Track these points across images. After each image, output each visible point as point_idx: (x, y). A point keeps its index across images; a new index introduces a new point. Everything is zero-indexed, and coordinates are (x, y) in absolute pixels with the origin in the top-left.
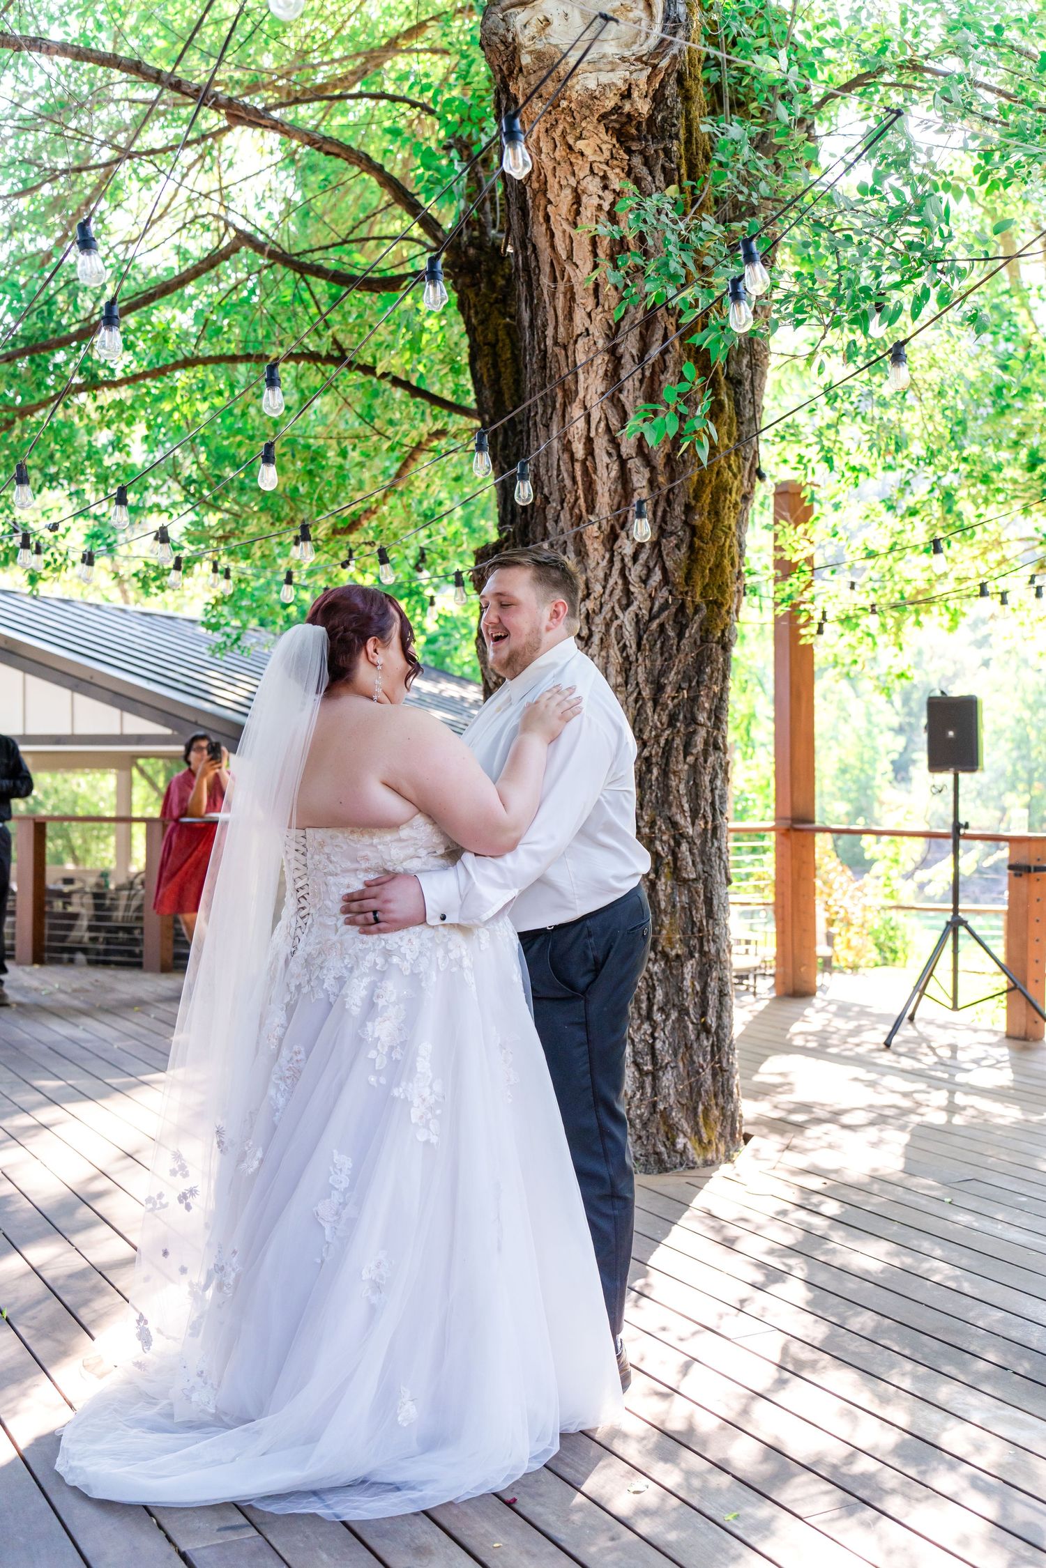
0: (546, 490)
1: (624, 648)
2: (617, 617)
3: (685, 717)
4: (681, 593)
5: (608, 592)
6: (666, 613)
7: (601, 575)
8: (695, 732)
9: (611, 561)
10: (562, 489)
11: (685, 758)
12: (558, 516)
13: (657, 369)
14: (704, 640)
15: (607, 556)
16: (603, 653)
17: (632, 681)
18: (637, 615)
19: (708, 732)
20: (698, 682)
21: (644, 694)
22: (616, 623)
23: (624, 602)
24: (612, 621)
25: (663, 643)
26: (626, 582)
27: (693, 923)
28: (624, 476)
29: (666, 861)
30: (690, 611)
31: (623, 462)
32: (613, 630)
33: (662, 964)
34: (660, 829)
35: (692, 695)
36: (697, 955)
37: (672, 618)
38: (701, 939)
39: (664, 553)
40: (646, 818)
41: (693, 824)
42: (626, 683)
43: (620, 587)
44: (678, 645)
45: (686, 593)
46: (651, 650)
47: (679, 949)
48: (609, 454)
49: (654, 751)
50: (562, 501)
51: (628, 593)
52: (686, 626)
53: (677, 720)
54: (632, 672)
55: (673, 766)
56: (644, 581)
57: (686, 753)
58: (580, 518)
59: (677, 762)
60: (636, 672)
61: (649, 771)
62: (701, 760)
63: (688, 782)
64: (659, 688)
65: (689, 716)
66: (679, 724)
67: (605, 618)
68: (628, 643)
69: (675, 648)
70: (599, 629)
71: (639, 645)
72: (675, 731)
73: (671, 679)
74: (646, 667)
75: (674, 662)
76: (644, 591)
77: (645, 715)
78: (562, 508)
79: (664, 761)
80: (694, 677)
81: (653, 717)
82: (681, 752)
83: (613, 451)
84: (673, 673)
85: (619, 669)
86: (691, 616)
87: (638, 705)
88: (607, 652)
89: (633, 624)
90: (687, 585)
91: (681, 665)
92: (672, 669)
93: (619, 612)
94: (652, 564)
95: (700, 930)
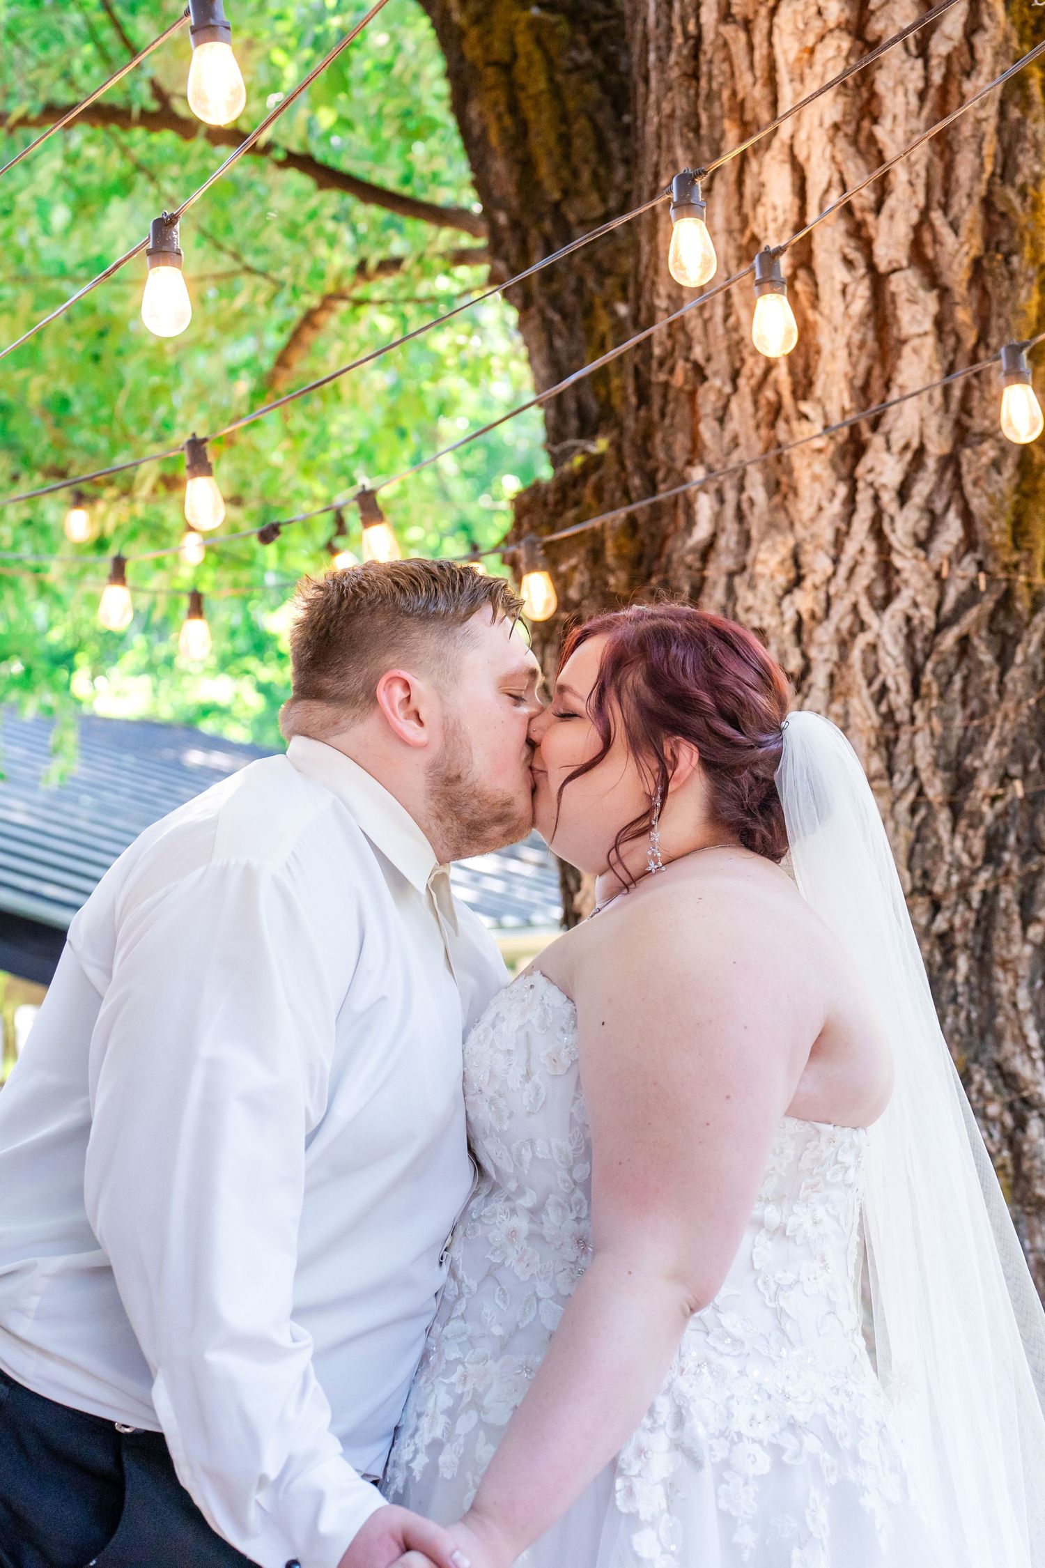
0: (698, 353)
1: (882, 694)
2: (863, 626)
3: (1018, 840)
4: (1005, 567)
5: (843, 571)
6: (973, 613)
7: (828, 535)
9: (851, 502)
11: (1024, 928)
12: (726, 407)
13: (956, 68)
15: (842, 490)
16: (837, 708)
17: (903, 766)
18: (908, 619)
21: (930, 793)
22: (862, 640)
23: (880, 591)
24: (853, 635)
25: (966, 679)
26: (884, 549)
28: (880, 312)
30: (1022, 605)
31: (878, 280)
32: (856, 655)
34: (980, 1091)
37: (985, 621)
39: (968, 480)
42: (890, 771)
43: (871, 558)
44: (1001, 682)
45: (1016, 566)
46: (941, 696)
48: (849, 263)
49: (958, 917)
50: (735, 375)
51: (887, 570)
52: (1015, 641)
53: (1004, 848)
54: (902, 746)
55: (998, 950)
56: (923, 544)
57: (1027, 919)
58: (776, 410)
59: (1009, 940)
60: (912, 747)
61: (949, 963)
63: (1032, 983)
64: (961, 780)
65: (1025, 836)
66: (1007, 856)
67: (838, 630)
68: (891, 683)
69: (993, 687)
70: (825, 655)
71: (916, 690)
72: (1001, 872)
73: (987, 757)
74: (932, 734)
75: (993, 719)
76: (924, 566)
77: (934, 841)
78: (735, 389)
79: (980, 939)
80: (1033, 751)
81: (951, 842)
82: (1016, 917)
83: (857, 256)
84: (991, 743)
85: (873, 742)
86: (1026, 617)
87: (918, 819)
88: (846, 704)
89: (902, 640)
90: (1017, 548)
91: (1008, 726)
92: (988, 735)
93: (868, 615)
94: (940, 506)
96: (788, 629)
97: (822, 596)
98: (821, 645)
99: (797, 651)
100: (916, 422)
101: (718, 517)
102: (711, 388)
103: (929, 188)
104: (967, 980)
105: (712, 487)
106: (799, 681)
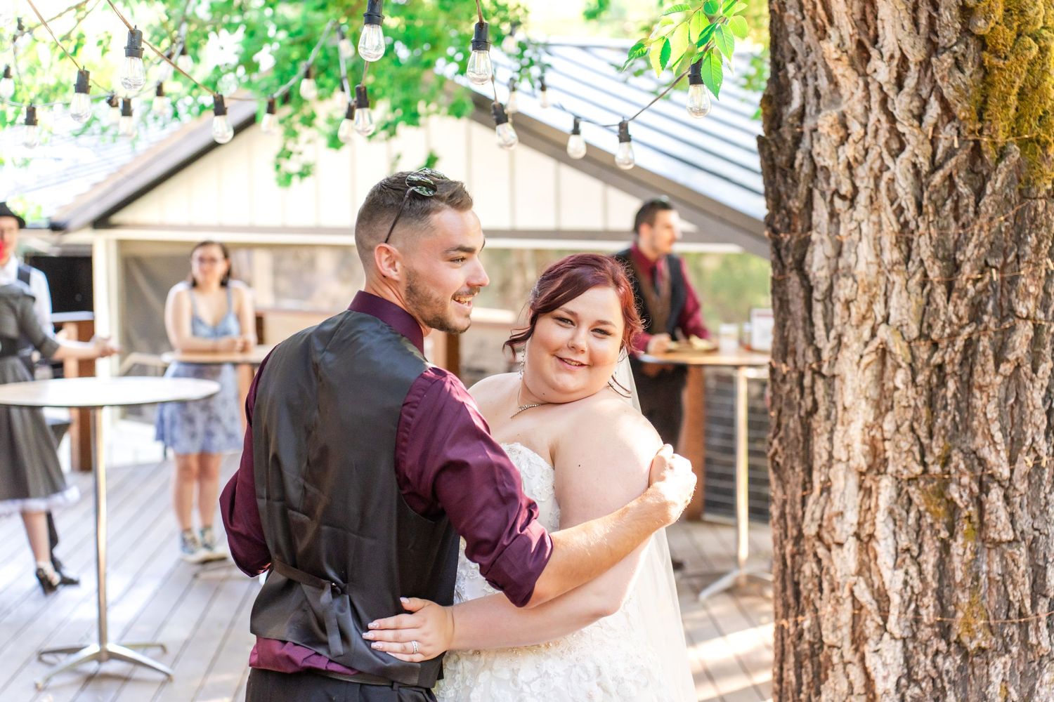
1: (900, 211)
2: (888, 168)
3: (995, 307)
5: (871, 129)
6: (953, 161)
7: (859, 109)
8: (1013, 328)
9: (867, 90)
11: (997, 366)
12: (801, 28)
14: (1024, 195)
15: (861, 83)
16: (874, 218)
17: (914, 257)
18: (914, 165)
19: (1037, 328)
20: (1017, 257)
21: (931, 275)
22: (886, 175)
23: (895, 145)
24: (881, 172)
25: (954, 203)
26: (892, 119)
27: (1010, 605)
29: (965, 513)
30: (990, 155)
32: (883, 185)
33: (958, 658)
34: (957, 467)
35: (1008, 275)
36: (1014, 650)
37: (962, 166)
38: (1024, 627)
39: (937, 77)
40: (937, 451)
41: (1012, 461)
42: (908, 258)
43: (885, 125)
44: (976, 206)
45: (980, 131)
46: (936, 213)
47: (981, 640)
49: (951, 355)
51: (895, 133)
52: (986, 179)
53: (985, 312)
54: (914, 244)
55: (978, 379)
56: (920, 118)
57: (999, 359)
58: (823, 30)
59: (985, 372)
60: (919, 245)
61: (943, 383)
62: (1027, 368)
63: (1000, 402)
64: (953, 268)
65: (1001, 305)
66: (986, 318)
67: (871, 169)
68: (903, 204)
69: (971, 209)
70: (865, 184)
71: (919, 206)
72: (981, 328)
73: (968, 254)
74: (931, 238)
75: (972, 229)
76: (916, 131)
77: (934, 306)
78: (804, 18)
79: (967, 370)
80: (1012, 249)
81: (946, 308)
82: (991, 358)
84: (971, 245)
85: (894, 241)
86: (992, 164)
87: (925, 291)
88: (879, 216)
89: (910, 177)
90: (981, 119)
91: (983, 235)
92: (970, 240)
93: (888, 161)
94: (924, 93)
95: (1021, 615)
96: (841, 167)
97: (860, 147)
98: (863, 178)
99: (848, 181)
100: (895, 41)
101: (804, 95)
102: (790, 17)
104: (955, 395)
105: (800, 76)
106: (852, 200)
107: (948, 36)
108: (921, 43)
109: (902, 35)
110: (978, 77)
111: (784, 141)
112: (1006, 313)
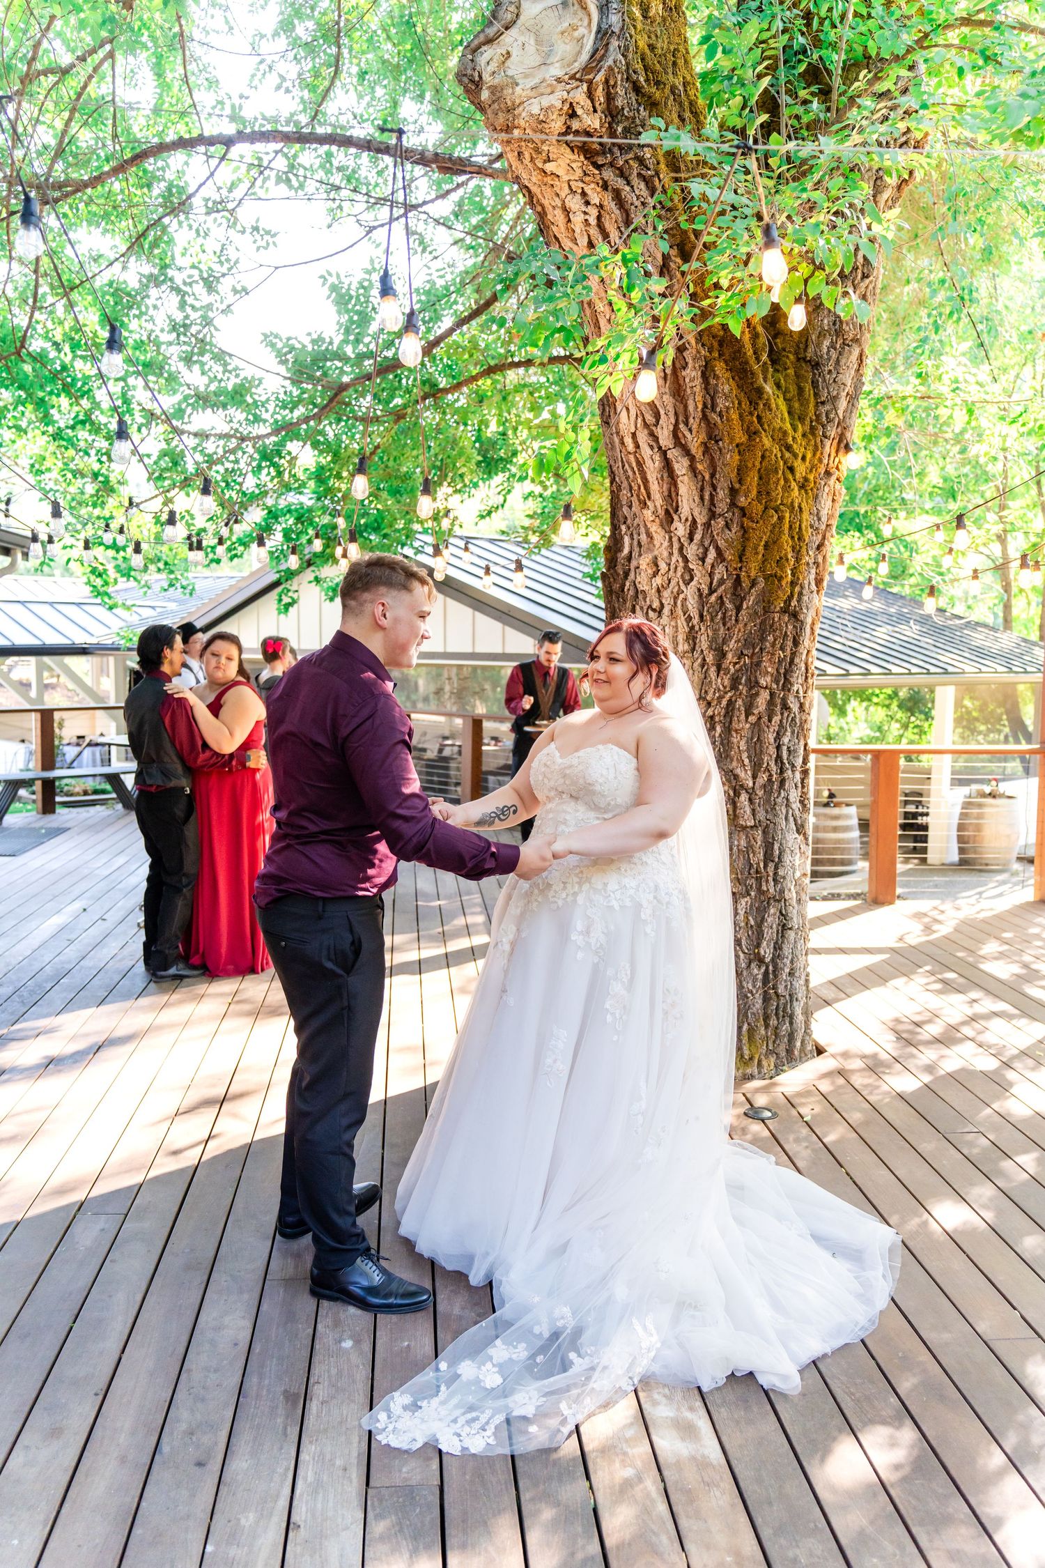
1: (689, 619)
2: (682, 591)
3: (747, 680)
4: (736, 569)
5: (672, 567)
6: (723, 587)
7: (665, 554)
8: (757, 694)
9: (671, 541)
10: (628, 478)
11: (747, 717)
12: (630, 502)
13: (678, 365)
14: (766, 611)
15: (667, 537)
17: (698, 648)
18: (699, 590)
19: (772, 694)
20: (761, 649)
21: (708, 660)
22: (681, 596)
23: (687, 577)
24: (678, 594)
25: (723, 614)
26: (686, 560)
27: (751, 866)
28: (668, 465)
30: (746, 584)
31: (664, 453)
32: (679, 603)
35: (755, 660)
37: (729, 591)
38: (759, 880)
39: (715, 533)
41: (754, 777)
42: (693, 650)
43: (681, 564)
44: (737, 616)
45: (741, 568)
46: (712, 620)
48: (652, 447)
49: (718, 710)
50: (631, 489)
51: (688, 569)
52: (743, 599)
53: (740, 684)
54: (697, 640)
55: (735, 725)
56: (703, 560)
57: (748, 713)
58: (644, 503)
59: (739, 721)
60: (701, 641)
61: (714, 727)
62: (765, 719)
64: (722, 655)
65: (751, 679)
66: (741, 687)
67: (672, 592)
68: (692, 615)
69: (734, 618)
70: (668, 602)
71: (701, 616)
72: (738, 693)
73: (731, 646)
74: (708, 636)
75: (734, 631)
76: (701, 568)
77: (709, 679)
78: (632, 496)
79: (727, 720)
80: (758, 644)
81: (716, 680)
82: (743, 712)
83: (654, 444)
84: (733, 641)
85: (685, 638)
86: (747, 590)
87: (704, 670)
88: (677, 622)
89: (697, 597)
90: (741, 561)
91: (741, 635)
92: (733, 638)
93: (683, 587)
94: (706, 544)
95: (757, 872)
96: (654, 591)
97: (666, 578)
98: (667, 598)
99: (658, 600)
100: (689, 510)
101: (631, 545)
102: (623, 495)
103: (676, 414)
105: (629, 533)
106: (660, 612)
107: (722, 507)
108: (705, 512)
109: (693, 506)
110: (740, 534)
111: (618, 575)
112: (753, 685)
